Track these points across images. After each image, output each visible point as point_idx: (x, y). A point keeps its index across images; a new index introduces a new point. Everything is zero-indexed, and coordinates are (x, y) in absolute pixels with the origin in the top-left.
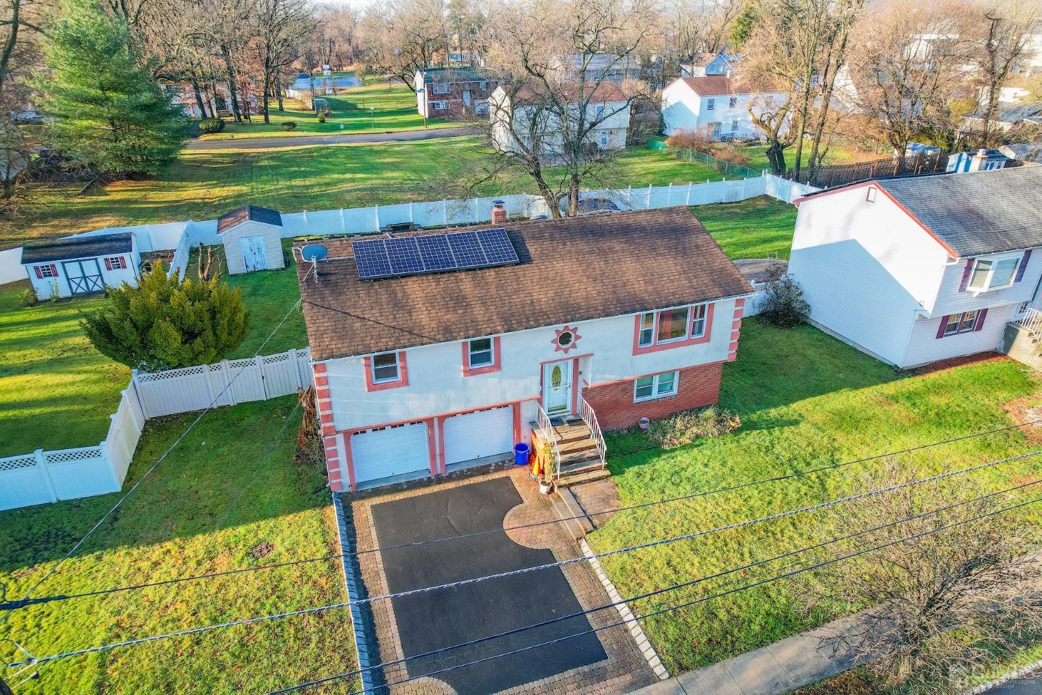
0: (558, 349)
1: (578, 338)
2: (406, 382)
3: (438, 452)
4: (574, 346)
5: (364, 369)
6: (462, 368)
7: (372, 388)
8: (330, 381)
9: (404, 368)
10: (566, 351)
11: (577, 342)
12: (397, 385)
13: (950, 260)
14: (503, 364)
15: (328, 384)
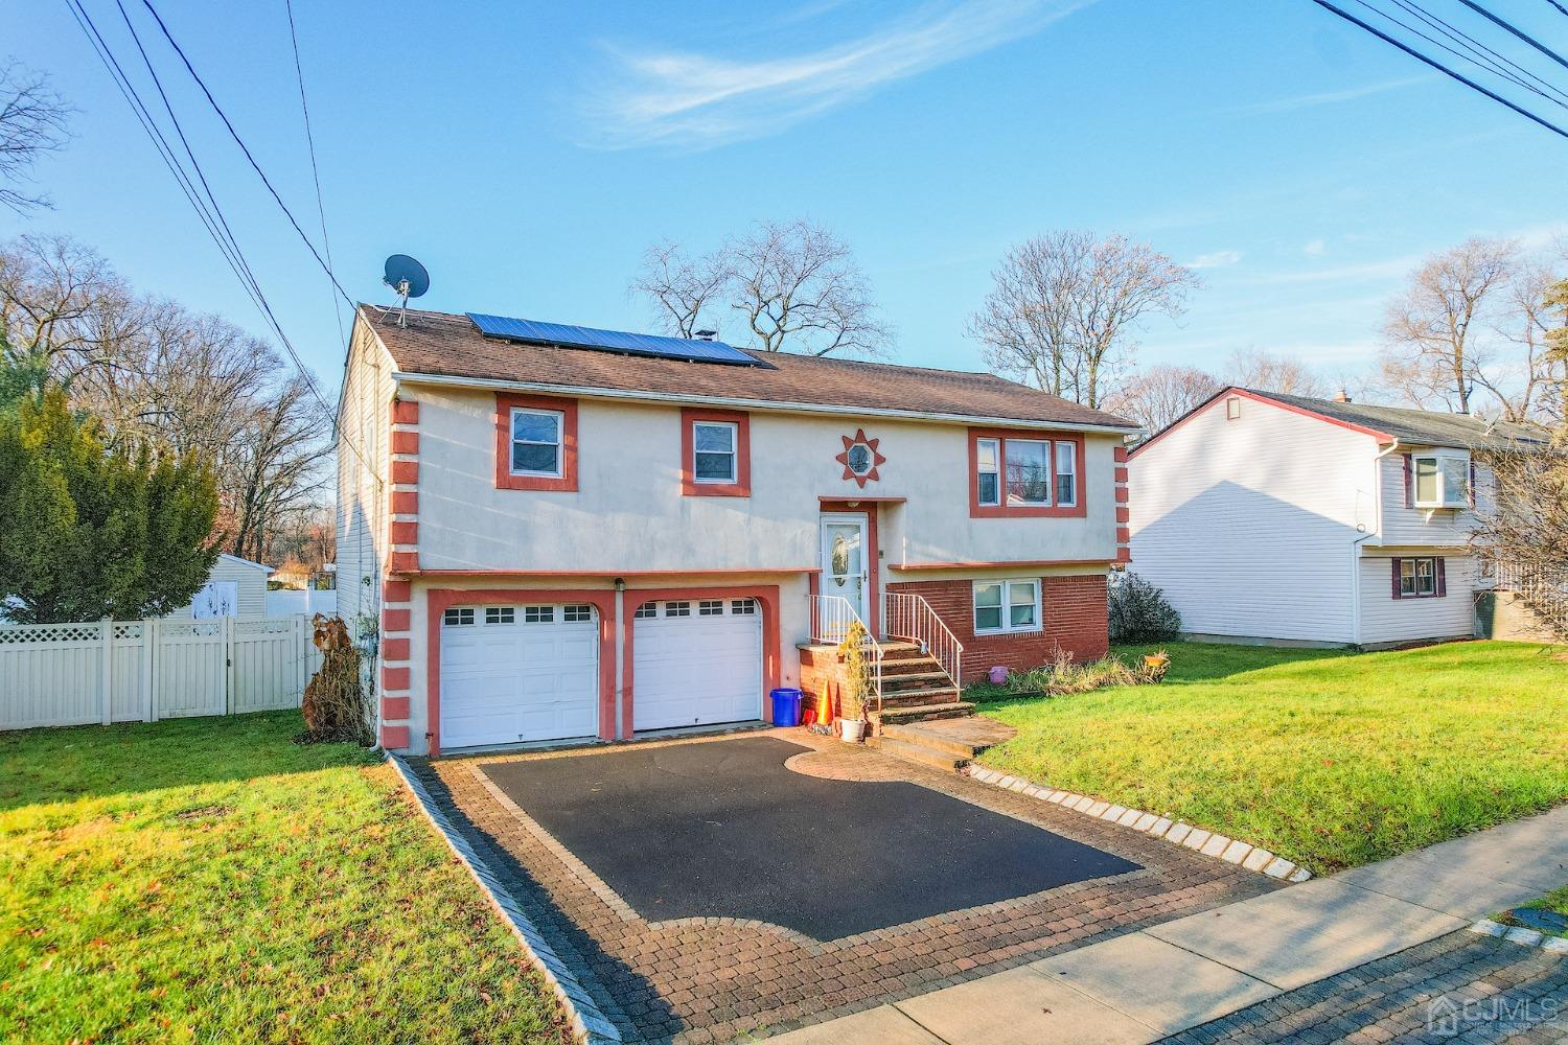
0: (847, 476)
1: (880, 460)
2: (572, 483)
3: (619, 686)
4: (874, 476)
5: (494, 435)
6: (680, 474)
7: (505, 483)
8: (423, 447)
9: (572, 449)
10: (861, 482)
11: (880, 469)
12: (555, 486)
13: (1383, 446)
14: (753, 484)
15: (417, 452)
